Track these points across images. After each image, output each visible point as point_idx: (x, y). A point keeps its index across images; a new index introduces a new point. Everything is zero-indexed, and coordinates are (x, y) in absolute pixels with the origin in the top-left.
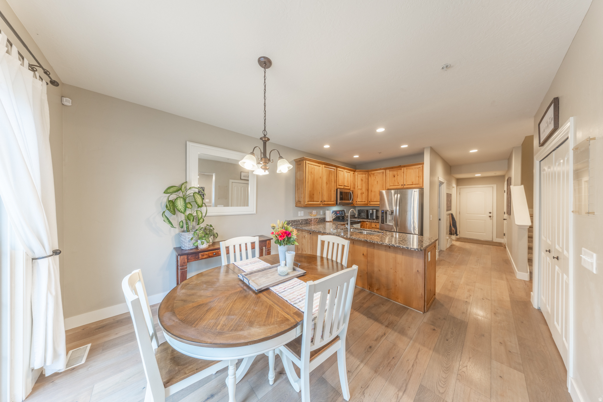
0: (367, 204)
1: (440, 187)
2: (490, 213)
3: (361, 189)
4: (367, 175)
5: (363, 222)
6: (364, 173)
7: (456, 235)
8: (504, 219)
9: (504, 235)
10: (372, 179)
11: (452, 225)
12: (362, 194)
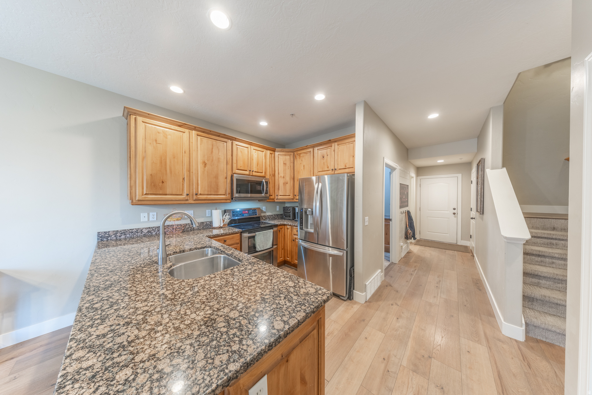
0: (292, 199)
1: (391, 175)
2: (454, 209)
3: (284, 178)
4: (291, 156)
5: (283, 226)
6: (287, 154)
7: (414, 239)
8: (472, 218)
9: (471, 238)
10: (298, 162)
11: (408, 226)
12: (285, 184)
